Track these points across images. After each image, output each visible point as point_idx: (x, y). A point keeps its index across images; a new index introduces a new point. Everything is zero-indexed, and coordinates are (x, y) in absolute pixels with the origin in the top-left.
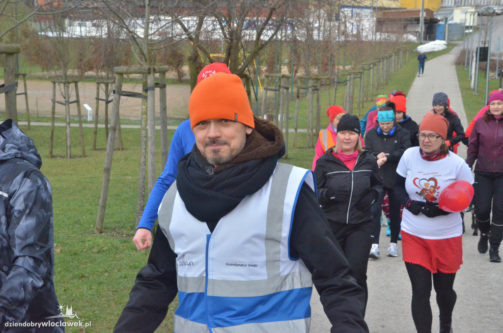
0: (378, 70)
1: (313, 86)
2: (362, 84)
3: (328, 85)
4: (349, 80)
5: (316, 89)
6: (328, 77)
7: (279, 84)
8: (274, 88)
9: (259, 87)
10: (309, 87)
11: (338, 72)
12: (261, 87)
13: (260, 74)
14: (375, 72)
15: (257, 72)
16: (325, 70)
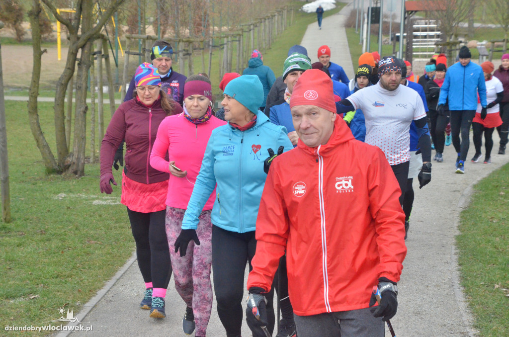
0: (259, 32)
1: (184, 50)
2: (241, 48)
3: (201, 49)
4: (226, 44)
5: (187, 54)
6: (201, 39)
7: (143, 47)
8: (138, 52)
9: (119, 51)
10: (179, 52)
11: (214, 34)
12: (122, 50)
13: (120, 35)
14: (256, 35)
15: (116, 32)
16: (198, 31)
